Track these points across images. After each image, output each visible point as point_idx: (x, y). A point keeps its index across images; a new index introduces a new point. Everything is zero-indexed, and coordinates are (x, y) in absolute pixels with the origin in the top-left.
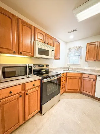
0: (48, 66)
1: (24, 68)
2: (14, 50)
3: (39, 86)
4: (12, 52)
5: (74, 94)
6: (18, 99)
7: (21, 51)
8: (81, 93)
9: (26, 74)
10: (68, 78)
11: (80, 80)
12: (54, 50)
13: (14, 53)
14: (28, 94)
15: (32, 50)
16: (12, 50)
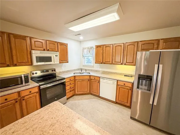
0: (55, 70)
1: (20, 78)
2: (8, 63)
3: (38, 92)
4: (6, 65)
5: (82, 96)
6: (14, 104)
7: (15, 63)
8: (91, 94)
9: (22, 83)
10: (76, 81)
11: (89, 82)
12: (58, 55)
13: (8, 66)
14: (24, 100)
15: (30, 60)
16: (6, 64)
